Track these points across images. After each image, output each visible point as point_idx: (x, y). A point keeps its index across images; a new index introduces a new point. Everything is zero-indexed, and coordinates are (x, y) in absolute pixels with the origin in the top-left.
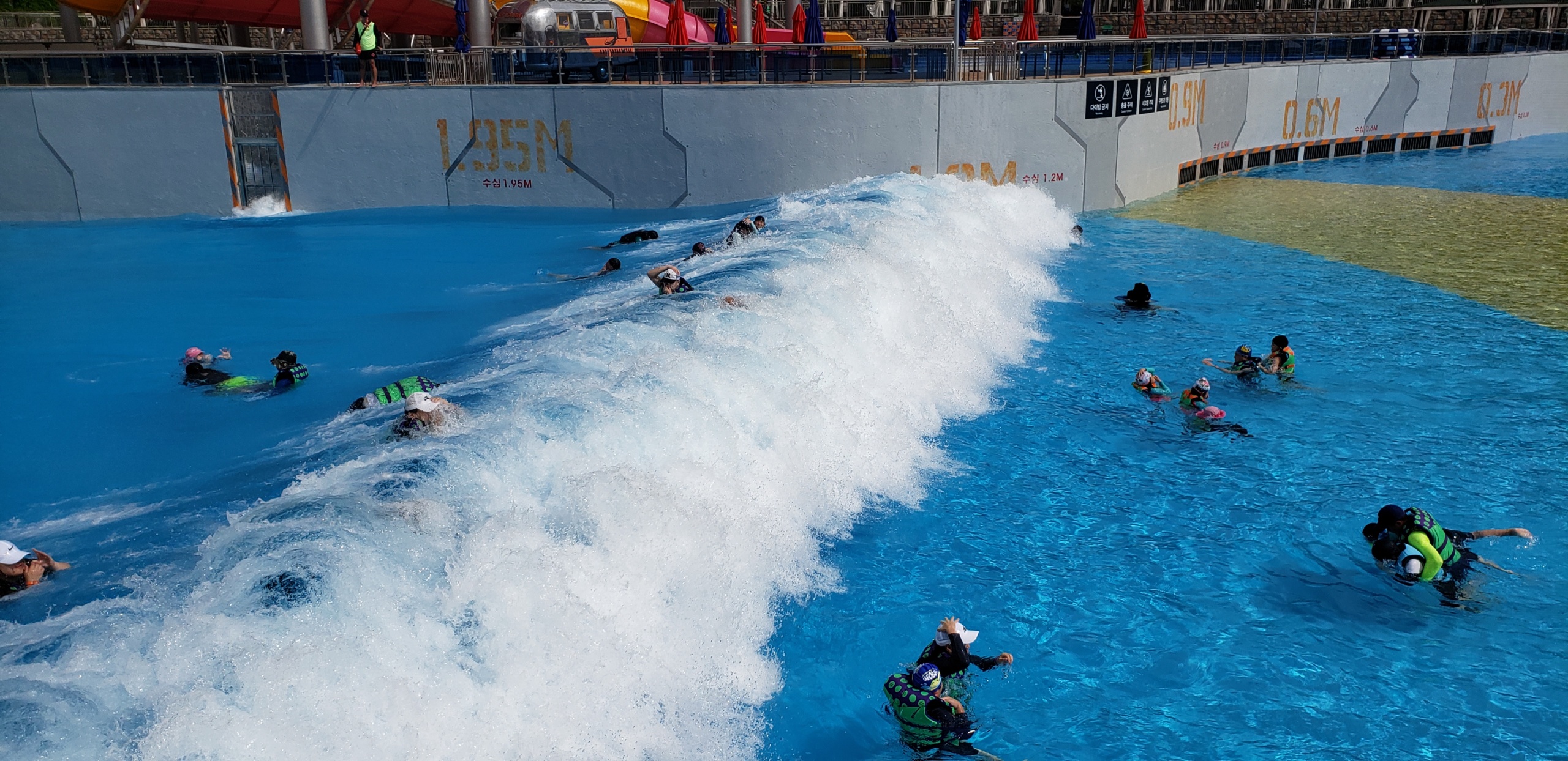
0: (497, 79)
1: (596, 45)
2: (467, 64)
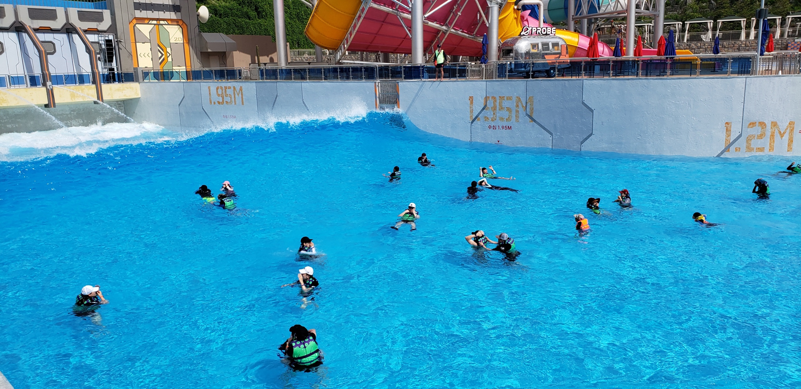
0: (499, 77)
1: (549, 59)
2: (486, 70)
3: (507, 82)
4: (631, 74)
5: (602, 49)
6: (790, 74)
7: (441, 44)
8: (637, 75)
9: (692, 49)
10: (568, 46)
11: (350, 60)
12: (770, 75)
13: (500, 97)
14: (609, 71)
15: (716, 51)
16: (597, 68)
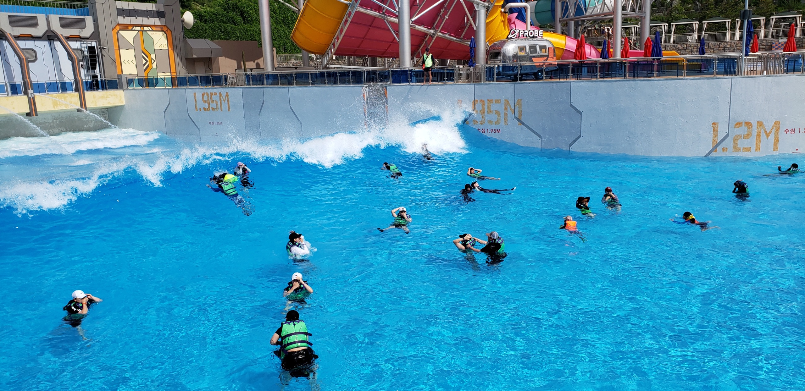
0: (487, 80)
1: (537, 62)
2: (474, 73)
3: (495, 85)
4: (619, 76)
5: (589, 51)
6: (774, 74)
7: (429, 47)
8: (625, 76)
9: (679, 50)
10: (555, 49)
11: (338, 65)
12: (755, 75)
13: (488, 100)
14: (597, 72)
15: (702, 52)
16: (585, 70)
